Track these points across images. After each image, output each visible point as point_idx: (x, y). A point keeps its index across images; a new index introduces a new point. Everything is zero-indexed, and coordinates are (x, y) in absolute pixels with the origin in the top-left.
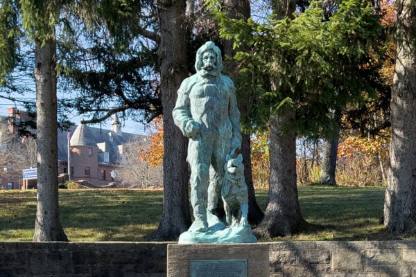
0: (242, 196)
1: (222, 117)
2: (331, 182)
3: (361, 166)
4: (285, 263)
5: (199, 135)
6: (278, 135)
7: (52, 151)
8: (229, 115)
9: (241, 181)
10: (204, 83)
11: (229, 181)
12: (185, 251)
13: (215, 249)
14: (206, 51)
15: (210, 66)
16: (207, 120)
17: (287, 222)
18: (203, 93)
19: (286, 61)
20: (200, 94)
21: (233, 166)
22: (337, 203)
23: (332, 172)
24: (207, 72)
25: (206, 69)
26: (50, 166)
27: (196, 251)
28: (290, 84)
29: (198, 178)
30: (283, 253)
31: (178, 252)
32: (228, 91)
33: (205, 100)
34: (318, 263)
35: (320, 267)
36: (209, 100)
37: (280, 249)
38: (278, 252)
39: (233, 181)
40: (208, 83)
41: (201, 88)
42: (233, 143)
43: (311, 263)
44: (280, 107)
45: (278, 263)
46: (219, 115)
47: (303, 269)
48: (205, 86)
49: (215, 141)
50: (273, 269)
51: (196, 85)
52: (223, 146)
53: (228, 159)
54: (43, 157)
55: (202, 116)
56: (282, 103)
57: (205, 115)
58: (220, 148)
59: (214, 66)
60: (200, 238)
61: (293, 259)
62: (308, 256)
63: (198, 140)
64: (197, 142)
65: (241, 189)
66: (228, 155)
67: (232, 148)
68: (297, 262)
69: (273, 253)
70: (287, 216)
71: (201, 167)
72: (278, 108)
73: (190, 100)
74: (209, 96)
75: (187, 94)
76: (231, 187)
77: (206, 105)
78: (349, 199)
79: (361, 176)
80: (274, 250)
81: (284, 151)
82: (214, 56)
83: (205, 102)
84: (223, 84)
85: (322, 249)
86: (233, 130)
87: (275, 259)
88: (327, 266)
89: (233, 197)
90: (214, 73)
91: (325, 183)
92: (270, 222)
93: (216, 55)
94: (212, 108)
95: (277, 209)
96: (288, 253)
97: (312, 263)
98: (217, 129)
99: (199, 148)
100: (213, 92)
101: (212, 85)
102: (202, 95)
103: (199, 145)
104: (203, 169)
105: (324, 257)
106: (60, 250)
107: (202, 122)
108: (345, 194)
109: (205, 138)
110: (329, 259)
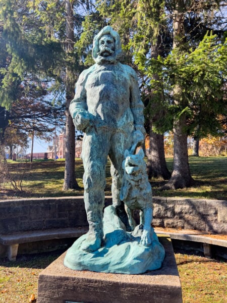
0: (144, 200)
1: (121, 108)
2: (197, 155)
3: (207, 149)
4: (186, 213)
5: (93, 129)
6: (178, 136)
7: (72, 147)
8: (131, 106)
9: (143, 181)
10: (100, 71)
11: (128, 181)
12: (59, 287)
13: (101, 288)
14: (102, 35)
15: (106, 51)
16: (102, 110)
17: (184, 180)
18: (98, 81)
19: (185, 83)
20: (94, 82)
21: (130, 165)
22: (204, 166)
23: (197, 151)
24: (102, 58)
25: (102, 55)
26: (71, 153)
27: (75, 288)
28: (188, 99)
29: (89, 179)
30: (184, 206)
31: (51, 287)
32: (128, 78)
33: (100, 88)
34: (208, 215)
35: (210, 218)
36: (105, 89)
37: (182, 204)
38: (181, 206)
39: (133, 183)
40: (105, 70)
41: (96, 75)
42: (135, 137)
43: (203, 215)
44: (182, 115)
45: (181, 213)
46: (117, 105)
47: (198, 218)
48: (100, 73)
49: (112, 135)
50: (178, 217)
51: (91, 74)
52: (122, 141)
53: (127, 156)
54: (68, 149)
55: (97, 107)
56: (183, 111)
57: (100, 106)
58: (120, 142)
59: (111, 51)
60: (86, 263)
61: (191, 211)
62: (201, 210)
63: (92, 135)
64: (90, 137)
65: (144, 191)
66: (127, 151)
67: (133, 143)
68: (194, 213)
69: (178, 206)
70: (184, 177)
71: (92, 166)
72: (180, 115)
73: (86, 91)
74: (105, 83)
75: (83, 84)
76: (131, 189)
77: (101, 93)
78: (209, 164)
79: (208, 152)
80: (178, 204)
81: (181, 144)
82: (111, 40)
83: (100, 90)
84: (122, 71)
85: (211, 206)
86: (134, 123)
87: (179, 211)
88: (214, 218)
89: (134, 201)
90: (111, 59)
91: (194, 156)
92: (174, 181)
93: (115, 41)
94: (108, 97)
95: (178, 173)
96: (187, 207)
97: (205, 215)
98: (114, 121)
99: (92, 143)
100: (109, 79)
101: (108, 71)
102: (97, 84)
103: (92, 139)
104: (95, 168)
105: (212, 212)
106: (51, 204)
107: (97, 114)
108: (206, 160)
109: (100, 132)
110: (216, 213)
